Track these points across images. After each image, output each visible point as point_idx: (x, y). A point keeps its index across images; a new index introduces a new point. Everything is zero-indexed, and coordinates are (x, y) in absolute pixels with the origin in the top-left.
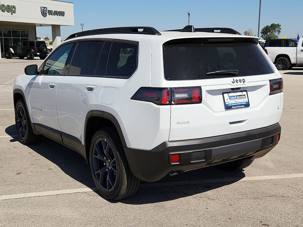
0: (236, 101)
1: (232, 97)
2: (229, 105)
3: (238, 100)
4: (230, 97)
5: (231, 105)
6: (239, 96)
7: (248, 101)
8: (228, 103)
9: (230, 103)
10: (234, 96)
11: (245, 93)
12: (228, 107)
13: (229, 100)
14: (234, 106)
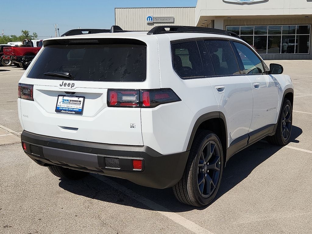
0: (69, 105)
1: (66, 100)
2: (60, 108)
3: (70, 105)
4: (64, 101)
5: (62, 108)
6: (73, 101)
7: (81, 108)
8: (59, 106)
9: (61, 106)
10: (68, 100)
11: (81, 99)
12: (58, 110)
13: (62, 103)
14: (64, 110)
